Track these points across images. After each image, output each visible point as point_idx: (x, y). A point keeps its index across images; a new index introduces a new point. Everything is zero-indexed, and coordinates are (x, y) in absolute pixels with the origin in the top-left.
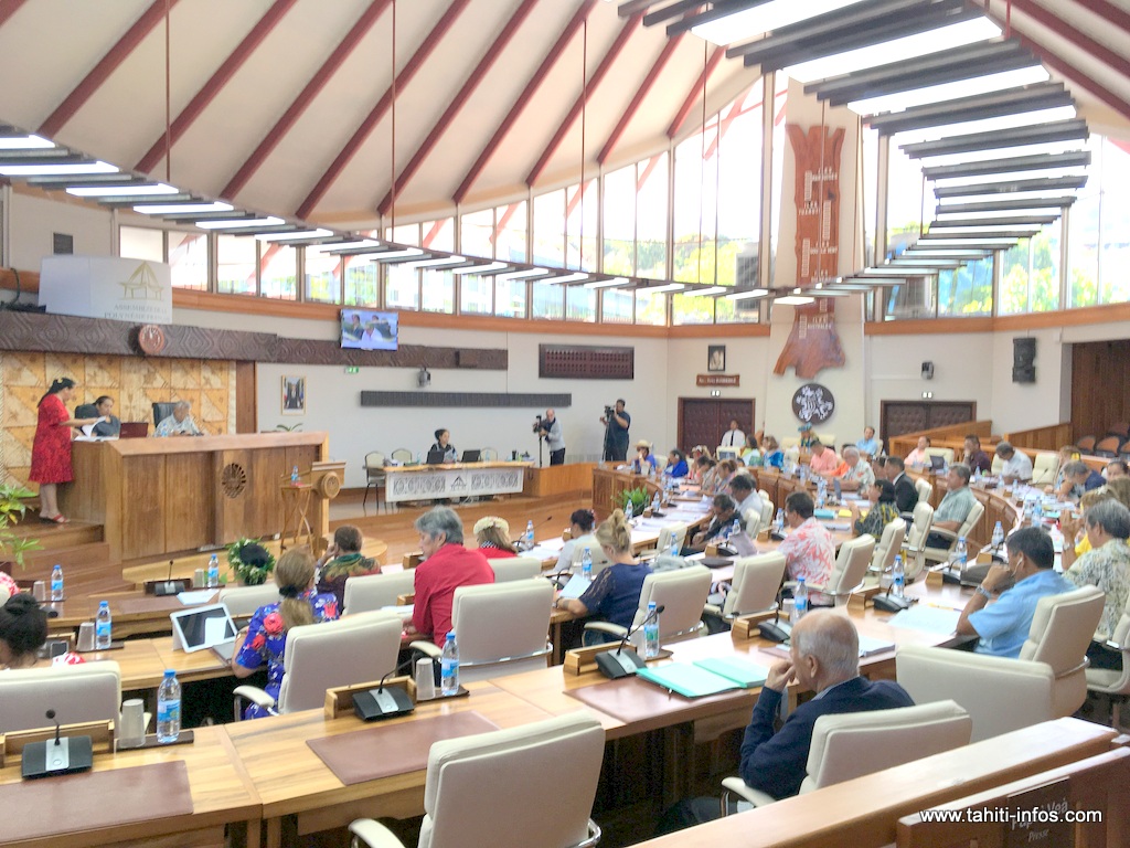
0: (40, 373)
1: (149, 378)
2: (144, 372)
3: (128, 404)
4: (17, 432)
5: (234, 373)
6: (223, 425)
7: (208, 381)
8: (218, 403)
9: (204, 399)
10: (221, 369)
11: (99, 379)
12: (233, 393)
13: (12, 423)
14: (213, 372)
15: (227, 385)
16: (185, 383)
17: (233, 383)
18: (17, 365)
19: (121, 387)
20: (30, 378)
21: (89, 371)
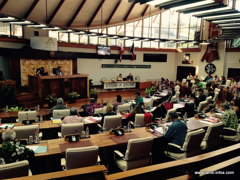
0: (30, 61)
2: (52, 61)
3: (48, 67)
4: (25, 73)
5: (72, 61)
6: (69, 72)
7: (66, 63)
8: (68, 67)
9: (65, 66)
10: (69, 60)
11: (42, 62)
12: (72, 65)
13: (24, 71)
14: (67, 61)
15: (70, 63)
16: (61, 63)
17: (72, 63)
18: (25, 60)
19: (47, 64)
20: (27, 62)
21: (40, 61)
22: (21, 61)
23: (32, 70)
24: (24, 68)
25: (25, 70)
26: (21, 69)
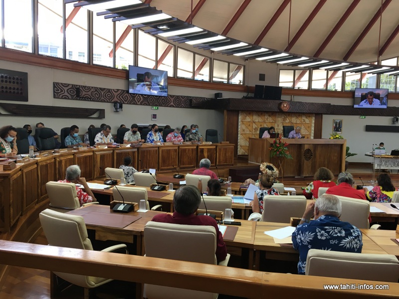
0: (251, 117)
1: (284, 120)
2: (283, 117)
3: (277, 128)
4: (244, 135)
5: (314, 118)
6: (309, 136)
7: (304, 121)
8: (307, 128)
9: (303, 127)
10: (309, 117)
11: (269, 120)
12: (313, 125)
13: (243, 133)
14: (306, 118)
15: (311, 122)
16: (296, 121)
17: (314, 121)
18: (245, 115)
19: (275, 122)
20: (248, 119)
21: (266, 117)
22: (240, 117)
23: (254, 130)
24: (244, 127)
25: (244, 130)
26: (239, 130)
